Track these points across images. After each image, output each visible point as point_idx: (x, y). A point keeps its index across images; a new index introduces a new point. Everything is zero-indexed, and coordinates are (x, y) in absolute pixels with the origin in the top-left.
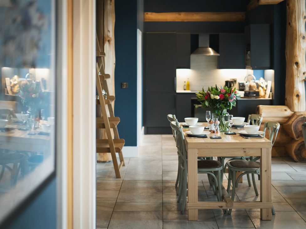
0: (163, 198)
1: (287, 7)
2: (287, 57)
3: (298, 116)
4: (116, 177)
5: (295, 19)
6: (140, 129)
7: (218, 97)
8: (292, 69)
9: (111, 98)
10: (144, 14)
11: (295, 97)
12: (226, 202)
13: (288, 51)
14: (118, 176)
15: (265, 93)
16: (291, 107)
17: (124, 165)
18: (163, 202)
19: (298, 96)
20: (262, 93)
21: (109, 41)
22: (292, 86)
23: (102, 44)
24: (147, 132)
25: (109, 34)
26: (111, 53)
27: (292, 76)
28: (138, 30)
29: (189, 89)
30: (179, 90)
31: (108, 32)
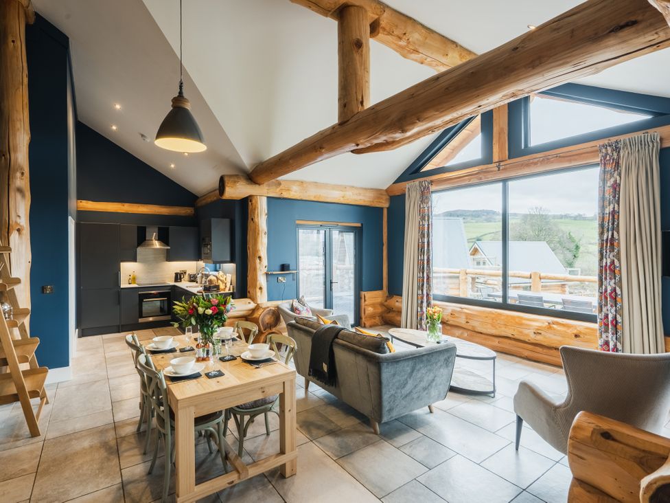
0: (121, 470)
1: (250, 203)
2: (250, 252)
3: (265, 309)
4: (30, 436)
5: (258, 215)
6: (73, 331)
7: (209, 312)
8: (255, 263)
9: (23, 313)
10: (77, 202)
11: (258, 290)
12: (238, 472)
13: (250, 245)
14: (34, 433)
15: (226, 287)
16: (253, 299)
17: (47, 403)
18: (122, 482)
19: (261, 288)
20: (222, 286)
21: (19, 230)
22: (255, 280)
23: (7, 235)
24: (82, 334)
25: (18, 221)
26: (24, 247)
27: (255, 269)
28: (70, 218)
29: (135, 283)
30: (124, 285)
31: (18, 218)
